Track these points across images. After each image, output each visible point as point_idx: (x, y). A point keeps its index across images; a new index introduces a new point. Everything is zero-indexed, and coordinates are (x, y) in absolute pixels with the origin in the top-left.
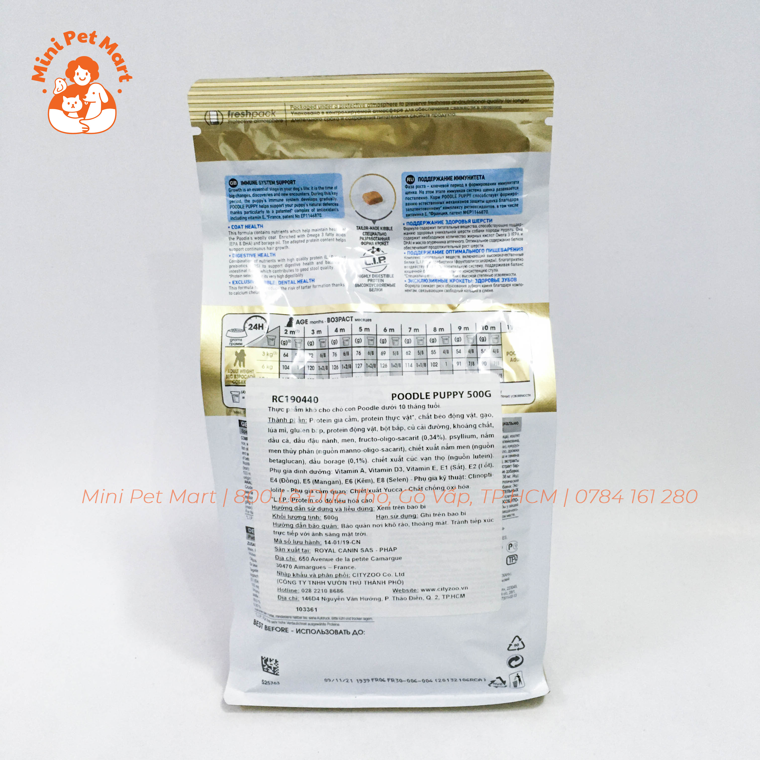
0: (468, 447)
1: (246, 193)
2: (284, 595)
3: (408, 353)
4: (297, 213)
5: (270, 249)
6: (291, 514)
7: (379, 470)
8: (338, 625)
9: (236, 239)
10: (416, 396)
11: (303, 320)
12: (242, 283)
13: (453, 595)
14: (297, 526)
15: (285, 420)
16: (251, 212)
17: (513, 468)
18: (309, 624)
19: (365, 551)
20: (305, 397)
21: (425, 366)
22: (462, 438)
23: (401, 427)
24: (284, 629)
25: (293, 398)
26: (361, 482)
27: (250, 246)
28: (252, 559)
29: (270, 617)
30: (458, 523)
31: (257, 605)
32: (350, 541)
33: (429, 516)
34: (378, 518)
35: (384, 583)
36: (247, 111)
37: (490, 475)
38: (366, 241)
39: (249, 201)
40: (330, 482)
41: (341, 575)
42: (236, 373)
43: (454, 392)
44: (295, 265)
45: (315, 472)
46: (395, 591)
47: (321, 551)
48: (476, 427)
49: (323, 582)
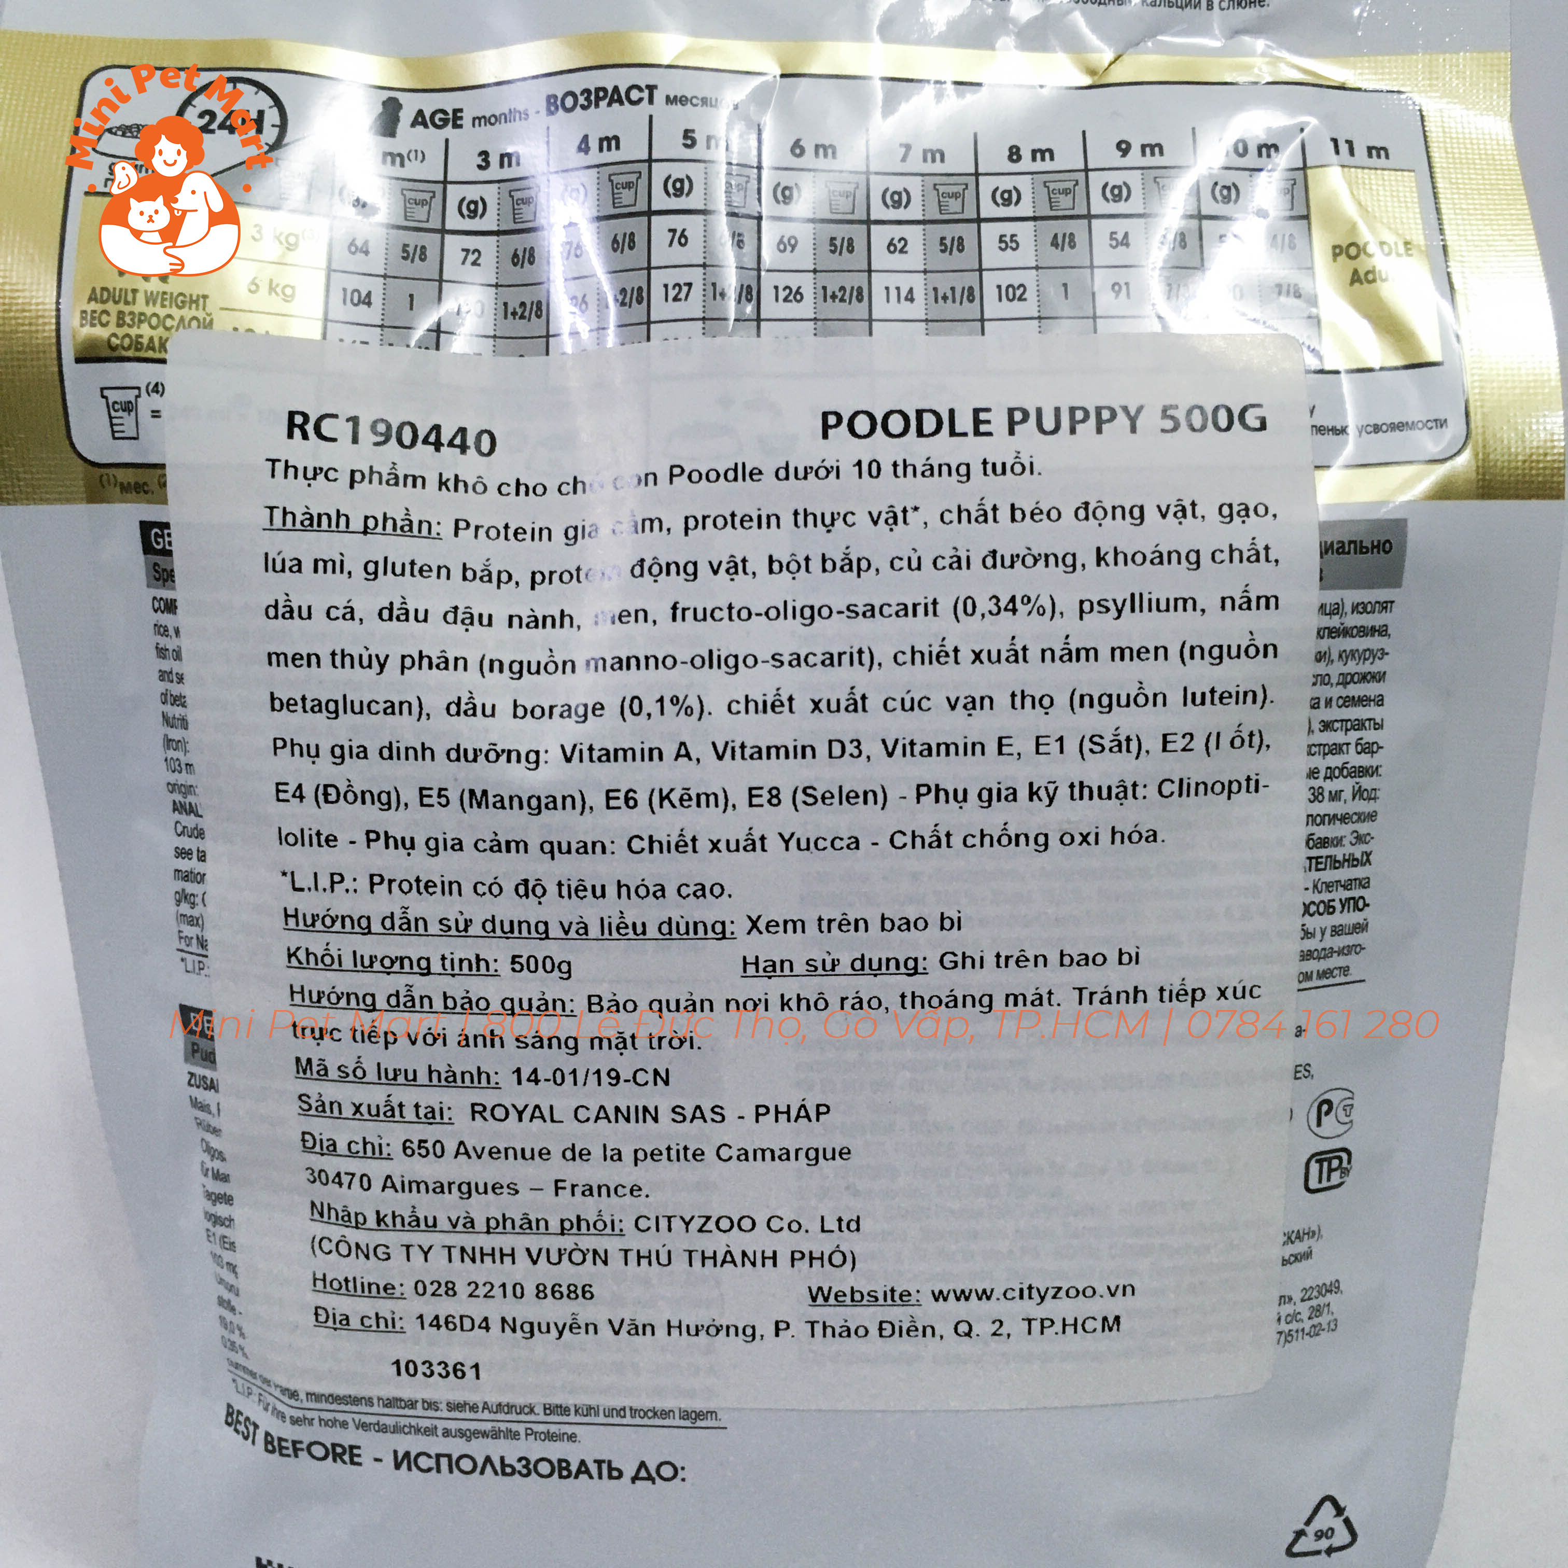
0: (1160, 652)
2: (341, 1304)
3: (896, 247)
6: (367, 946)
7: (760, 752)
8: (572, 1438)
10: (929, 423)
11: (444, 112)
13: (1070, 1321)
14: (393, 1001)
15: (343, 520)
17: (1356, 759)
18: (447, 1433)
19: (689, 1117)
20: (437, 428)
21: (971, 301)
22: (1133, 610)
23: (859, 560)
24: (344, 1453)
25: (382, 428)
26: (677, 803)
28: (209, 1150)
29: (282, 1397)
30: (1101, 1002)
31: (233, 1346)
32: (626, 1074)
33: (978, 964)
34: (751, 969)
35: (769, 1263)
37: (1252, 783)
40: (539, 799)
41: (583, 1224)
42: (127, 303)
43: (1099, 410)
45: (471, 756)
46: (820, 1300)
47: (500, 1113)
48: (1198, 562)
49: (507, 1251)
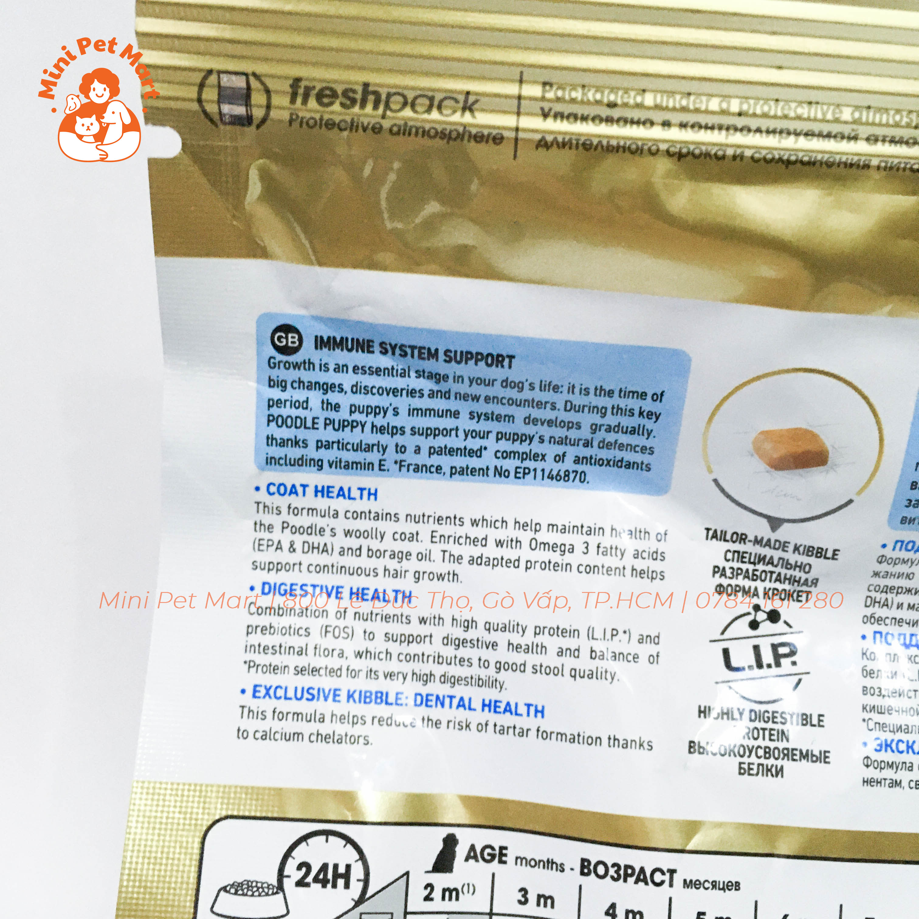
1: (332, 378)
4: (499, 463)
5: (396, 575)
9: (278, 527)
11: (491, 847)
12: (286, 698)
16: (342, 446)
27: (323, 559)
36: (366, 85)
38: (733, 582)
39: (337, 407)
44: (475, 643)
